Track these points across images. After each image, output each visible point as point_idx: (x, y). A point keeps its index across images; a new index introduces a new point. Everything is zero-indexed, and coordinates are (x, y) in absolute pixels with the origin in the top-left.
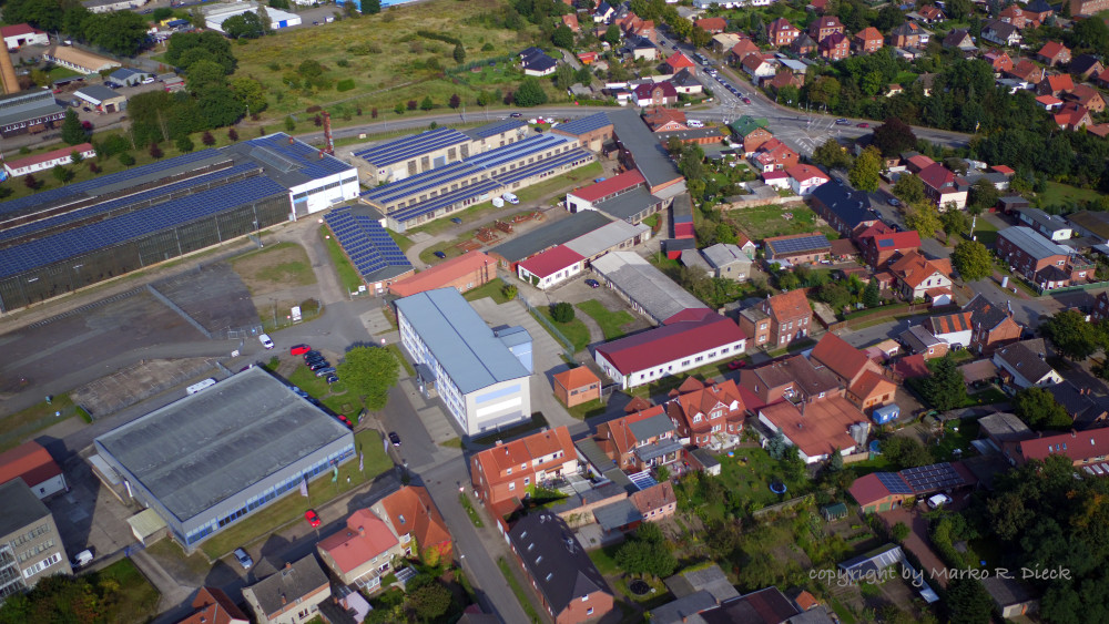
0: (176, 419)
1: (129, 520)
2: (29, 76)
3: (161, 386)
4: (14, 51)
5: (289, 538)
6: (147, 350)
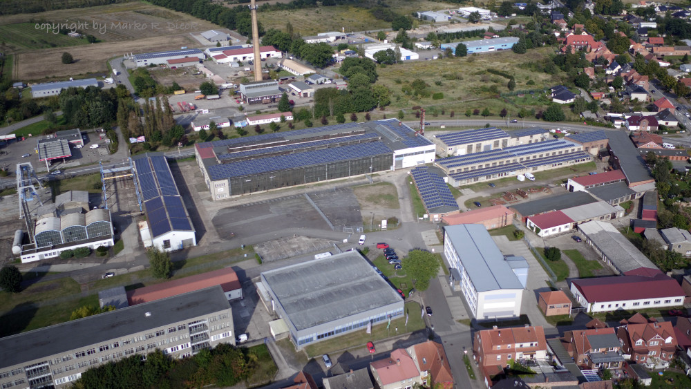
0: (306, 271)
1: (270, 323)
2: (268, 73)
3: (302, 251)
4: (264, 60)
5: (355, 356)
6: (298, 230)
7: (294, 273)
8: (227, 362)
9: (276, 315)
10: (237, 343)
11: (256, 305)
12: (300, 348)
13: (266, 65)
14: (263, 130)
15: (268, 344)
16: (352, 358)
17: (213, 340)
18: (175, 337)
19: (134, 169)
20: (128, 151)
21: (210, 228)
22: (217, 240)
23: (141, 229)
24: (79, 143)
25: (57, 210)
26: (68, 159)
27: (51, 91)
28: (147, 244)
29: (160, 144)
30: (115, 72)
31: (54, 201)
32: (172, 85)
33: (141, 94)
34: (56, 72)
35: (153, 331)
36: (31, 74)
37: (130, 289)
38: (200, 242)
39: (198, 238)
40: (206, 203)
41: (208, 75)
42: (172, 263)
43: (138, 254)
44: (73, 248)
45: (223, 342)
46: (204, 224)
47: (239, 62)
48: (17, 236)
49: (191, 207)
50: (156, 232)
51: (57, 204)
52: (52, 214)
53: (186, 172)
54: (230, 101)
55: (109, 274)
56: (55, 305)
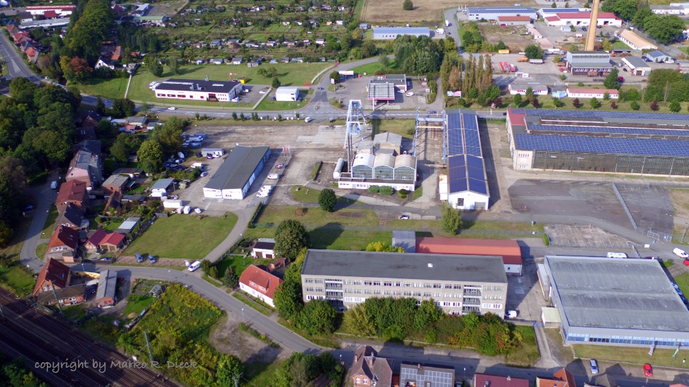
0: (594, 267)
1: (543, 308)
2: (602, 43)
3: (594, 244)
4: (600, 27)
5: (627, 372)
6: (596, 220)
7: (580, 265)
8: (492, 333)
9: (551, 302)
10: (505, 317)
11: (533, 285)
12: (568, 344)
13: (601, 33)
14: (582, 105)
15: (536, 329)
16: (623, 373)
17: (483, 307)
18: (450, 294)
19: (446, 123)
20: (443, 102)
21: (505, 196)
22: (509, 210)
23: (440, 182)
24: (403, 87)
25: (374, 148)
26: (391, 101)
27: (388, 35)
28: (443, 197)
29: (474, 102)
30: (447, 23)
31: (373, 139)
32: (498, 43)
33: (467, 48)
34: (396, 17)
35: (432, 282)
36: (376, 17)
37: (420, 236)
38: (492, 208)
39: (491, 203)
40: (506, 169)
41: (536, 37)
42: (461, 222)
43: (433, 204)
44: (380, 185)
45: (492, 312)
46: (500, 190)
47: (572, 27)
48: (339, 164)
49: (490, 170)
50: (454, 188)
51: (375, 142)
52: (369, 150)
53: (493, 134)
54: (552, 68)
55: (404, 216)
56: (357, 232)
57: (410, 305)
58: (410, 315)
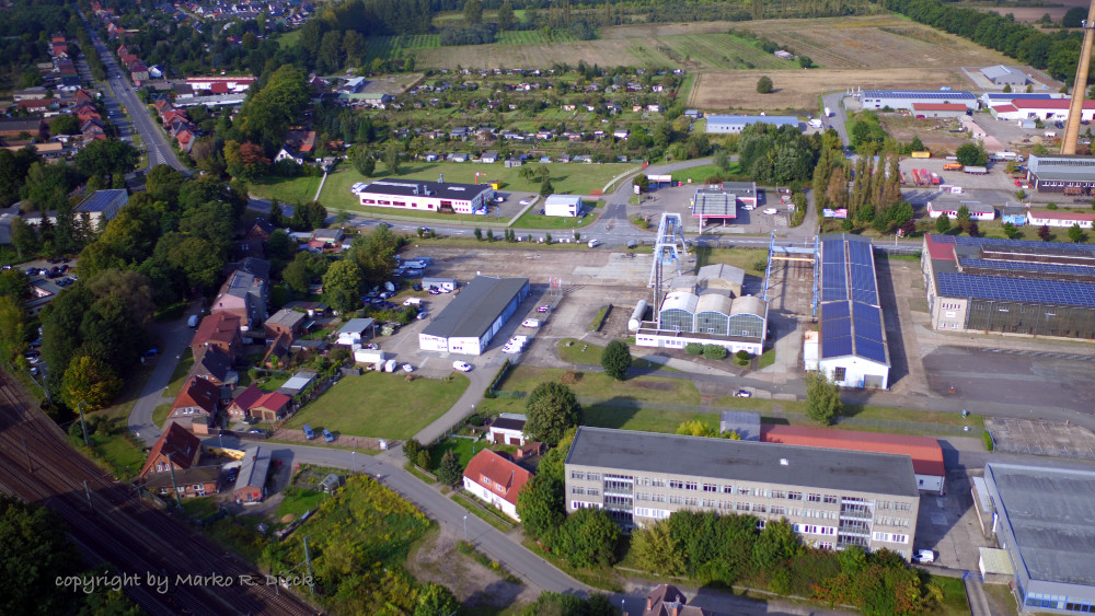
1: (981, 549)
3: (1075, 453)
4: (1087, 123)
6: (1077, 415)
7: (1050, 482)
8: (889, 582)
9: (996, 541)
10: (913, 560)
11: (963, 513)
12: (1027, 611)
13: (1089, 131)
14: (1054, 237)
15: (968, 583)
17: (874, 538)
18: (815, 511)
19: (820, 255)
20: (816, 227)
21: (916, 370)
22: (923, 392)
23: (806, 342)
24: (751, 202)
25: (697, 286)
26: (730, 221)
27: (731, 127)
28: (810, 365)
29: (868, 227)
30: (827, 111)
31: (696, 274)
32: (911, 142)
33: (858, 148)
34: (745, 102)
35: (786, 489)
36: (712, 102)
37: (768, 423)
38: (894, 386)
39: (892, 379)
40: (919, 329)
41: (976, 135)
42: (840, 404)
43: (793, 376)
44: (705, 342)
45: (891, 549)
46: (909, 360)
47: (1038, 121)
48: (638, 309)
49: (893, 329)
50: (828, 350)
51: (700, 277)
52: (690, 290)
53: (899, 275)
54: (1005, 181)
55: (744, 392)
56: (662, 412)
57: (747, 525)
58: (745, 543)
